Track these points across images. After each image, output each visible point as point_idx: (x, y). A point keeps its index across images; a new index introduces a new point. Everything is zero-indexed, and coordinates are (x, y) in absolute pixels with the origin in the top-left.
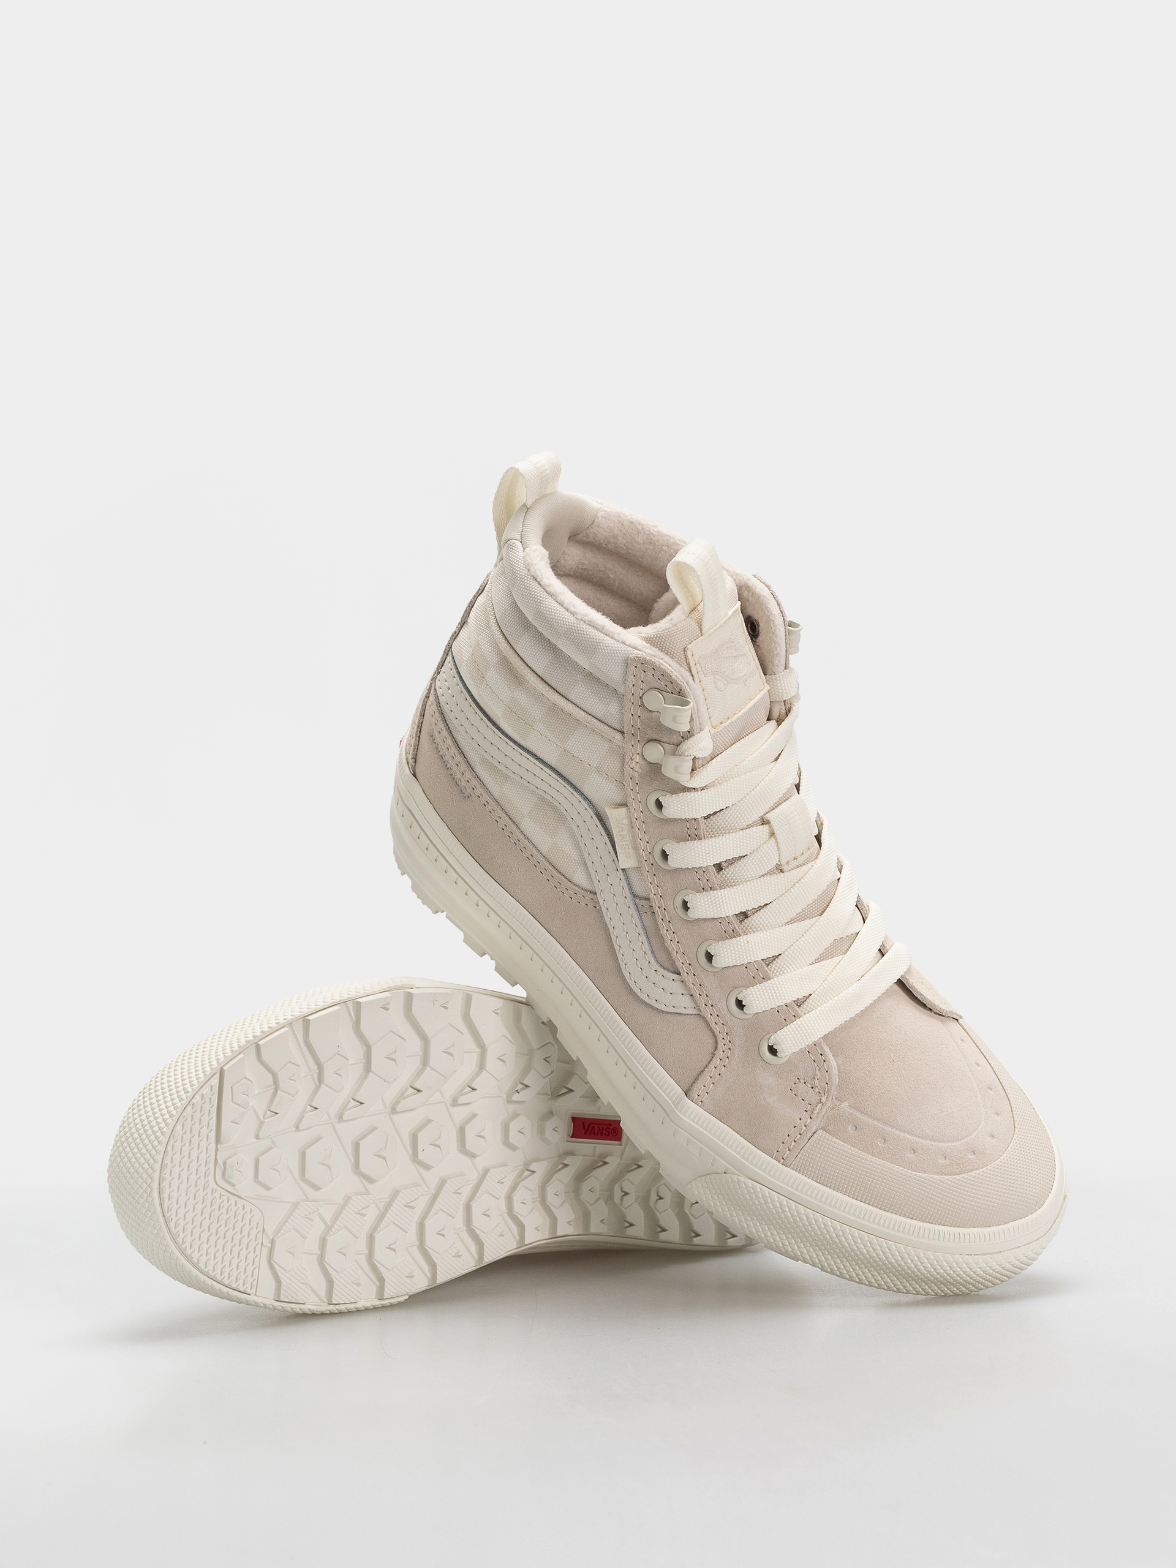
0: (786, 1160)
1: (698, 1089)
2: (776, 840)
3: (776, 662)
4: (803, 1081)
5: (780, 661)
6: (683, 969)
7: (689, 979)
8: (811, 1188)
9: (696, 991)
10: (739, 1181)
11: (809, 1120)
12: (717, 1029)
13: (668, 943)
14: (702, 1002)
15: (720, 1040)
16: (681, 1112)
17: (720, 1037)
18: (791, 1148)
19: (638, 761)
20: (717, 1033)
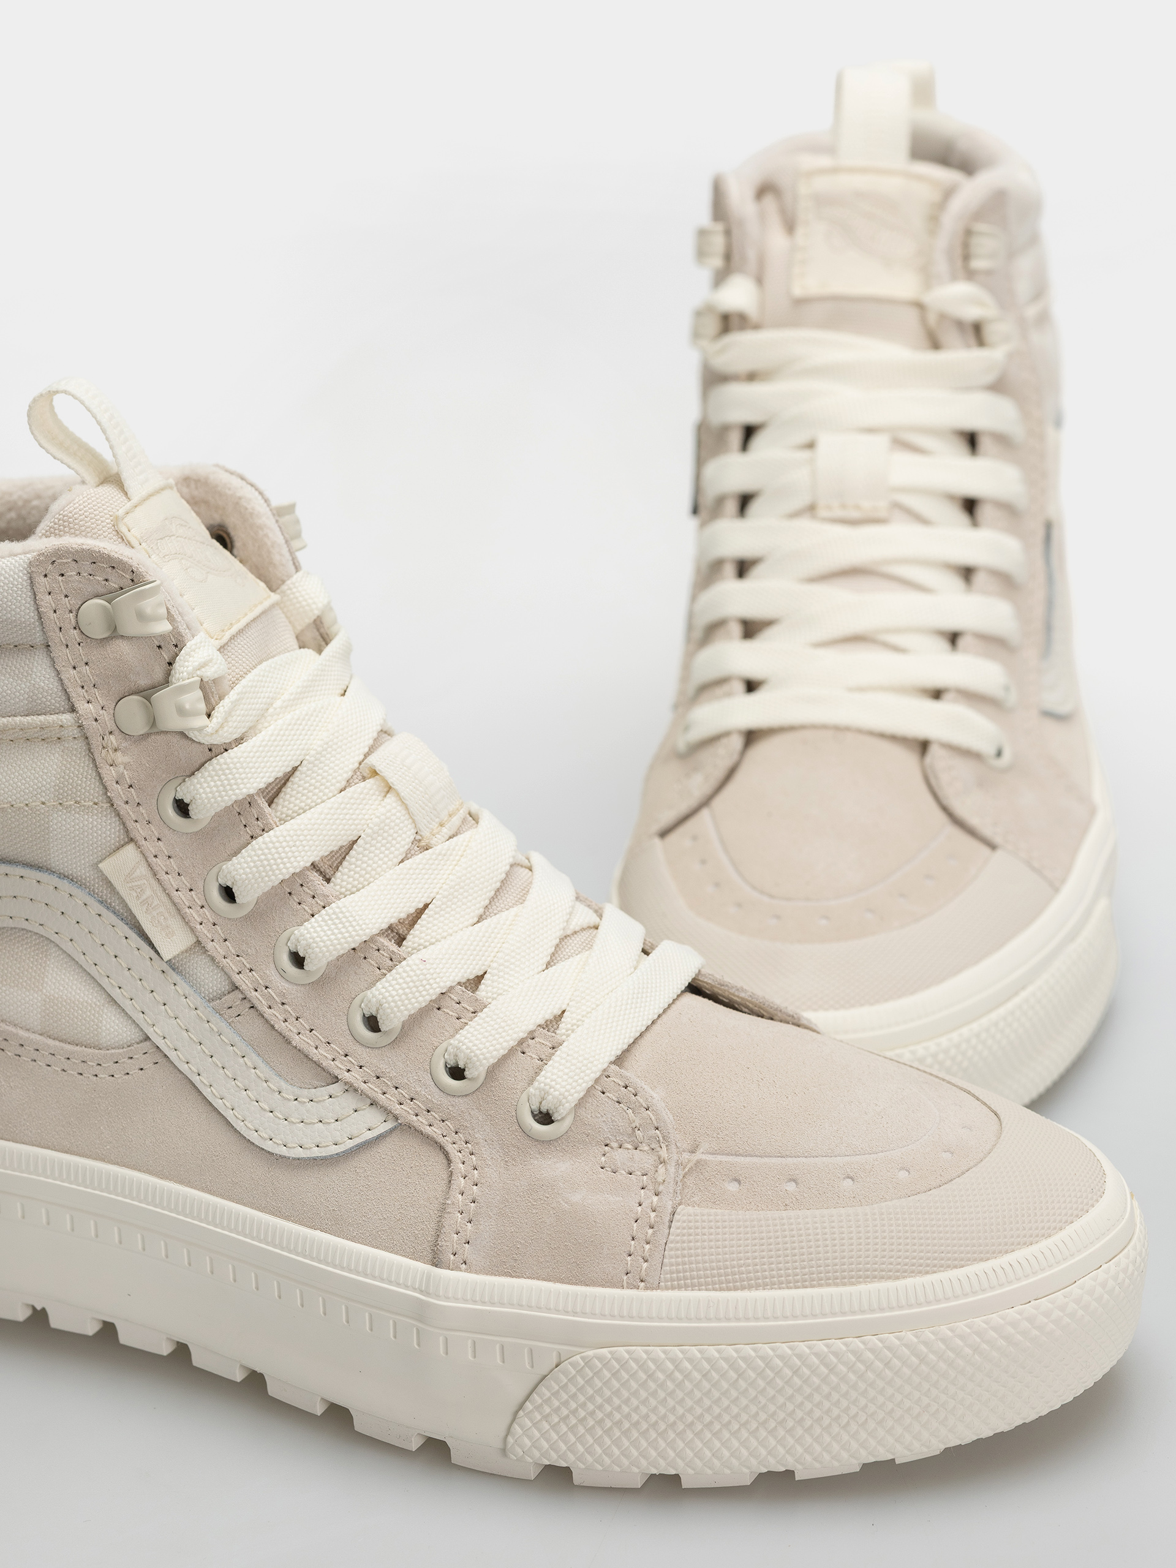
0: (648, 1279)
1: (450, 1241)
2: (398, 794)
3: (276, 558)
4: (615, 1145)
5: (280, 556)
6: (338, 1067)
7: (355, 1077)
8: (711, 1304)
9: (373, 1089)
10: (588, 1362)
11: (655, 1199)
12: (435, 1132)
13: (296, 1040)
14: (390, 1101)
15: (450, 1148)
16: (438, 1297)
17: (446, 1142)
18: (647, 1254)
19: (115, 744)
20: (441, 1139)
